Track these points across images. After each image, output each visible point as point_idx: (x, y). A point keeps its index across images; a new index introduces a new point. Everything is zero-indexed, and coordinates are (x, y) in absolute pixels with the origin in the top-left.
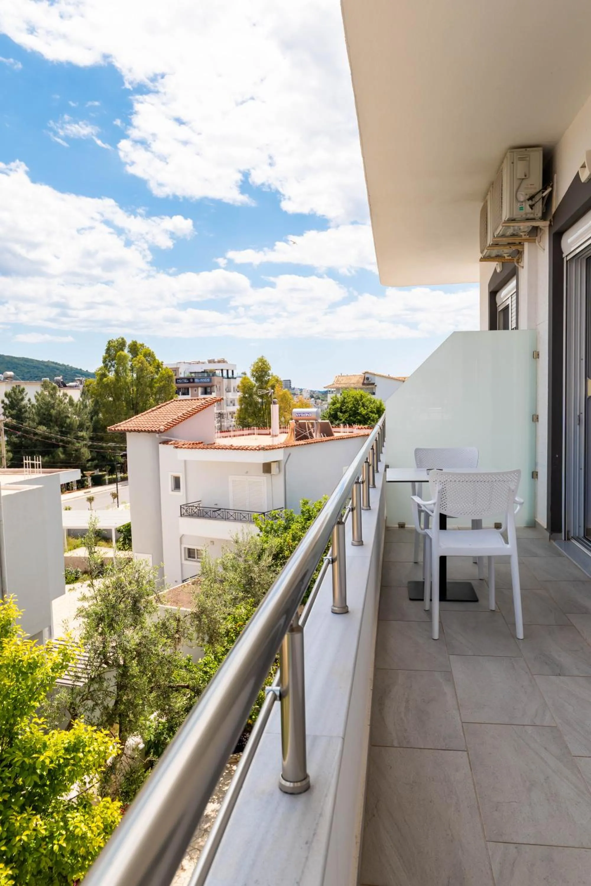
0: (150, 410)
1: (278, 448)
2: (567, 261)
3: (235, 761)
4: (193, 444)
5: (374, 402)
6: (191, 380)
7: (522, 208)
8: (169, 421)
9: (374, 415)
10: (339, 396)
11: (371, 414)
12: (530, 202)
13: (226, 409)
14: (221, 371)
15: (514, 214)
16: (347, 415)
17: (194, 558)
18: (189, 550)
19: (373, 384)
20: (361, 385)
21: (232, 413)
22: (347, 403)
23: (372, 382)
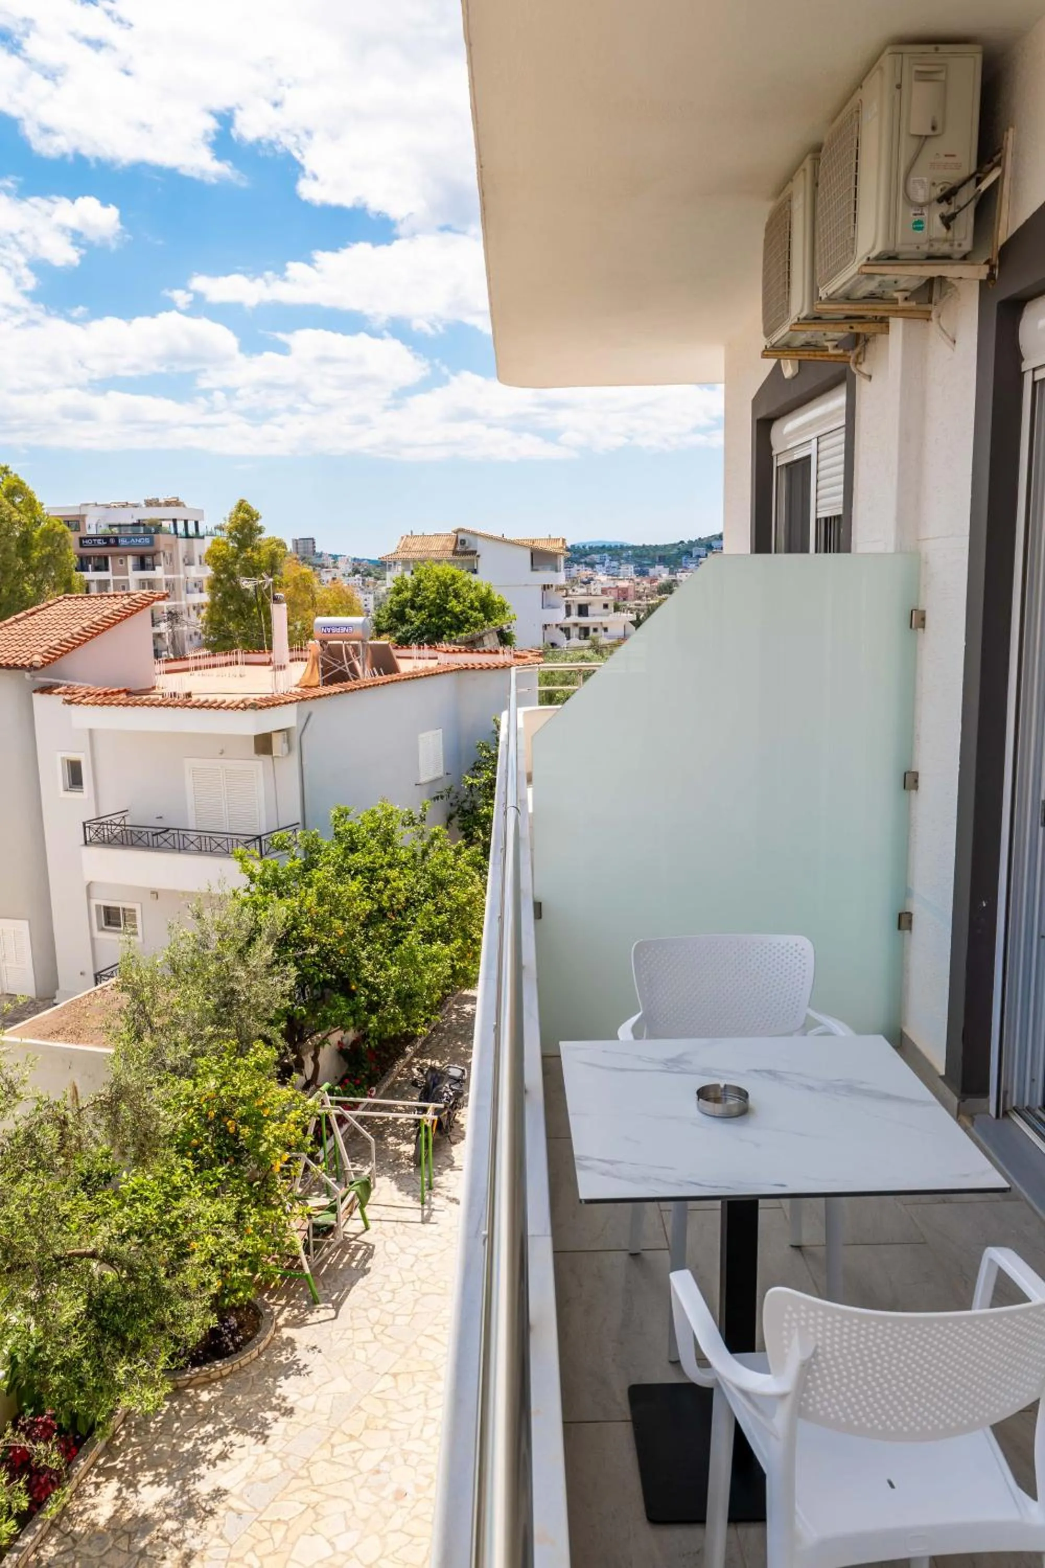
0: (12, 619)
1: (286, 703)
2: (1034, 383)
3: (207, 1379)
4: (106, 694)
5: (475, 588)
6: (112, 541)
7: (920, 222)
8: (52, 644)
9: (475, 614)
10: (407, 575)
11: (470, 612)
12: (944, 208)
13: (186, 600)
14: (172, 523)
15: (899, 241)
16: (424, 614)
17: (119, 925)
18: (107, 909)
19: (474, 552)
20: (450, 555)
21: (198, 608)
22: (425, 589)
23: (471, 549)
